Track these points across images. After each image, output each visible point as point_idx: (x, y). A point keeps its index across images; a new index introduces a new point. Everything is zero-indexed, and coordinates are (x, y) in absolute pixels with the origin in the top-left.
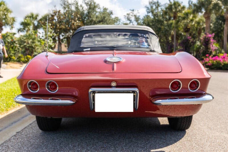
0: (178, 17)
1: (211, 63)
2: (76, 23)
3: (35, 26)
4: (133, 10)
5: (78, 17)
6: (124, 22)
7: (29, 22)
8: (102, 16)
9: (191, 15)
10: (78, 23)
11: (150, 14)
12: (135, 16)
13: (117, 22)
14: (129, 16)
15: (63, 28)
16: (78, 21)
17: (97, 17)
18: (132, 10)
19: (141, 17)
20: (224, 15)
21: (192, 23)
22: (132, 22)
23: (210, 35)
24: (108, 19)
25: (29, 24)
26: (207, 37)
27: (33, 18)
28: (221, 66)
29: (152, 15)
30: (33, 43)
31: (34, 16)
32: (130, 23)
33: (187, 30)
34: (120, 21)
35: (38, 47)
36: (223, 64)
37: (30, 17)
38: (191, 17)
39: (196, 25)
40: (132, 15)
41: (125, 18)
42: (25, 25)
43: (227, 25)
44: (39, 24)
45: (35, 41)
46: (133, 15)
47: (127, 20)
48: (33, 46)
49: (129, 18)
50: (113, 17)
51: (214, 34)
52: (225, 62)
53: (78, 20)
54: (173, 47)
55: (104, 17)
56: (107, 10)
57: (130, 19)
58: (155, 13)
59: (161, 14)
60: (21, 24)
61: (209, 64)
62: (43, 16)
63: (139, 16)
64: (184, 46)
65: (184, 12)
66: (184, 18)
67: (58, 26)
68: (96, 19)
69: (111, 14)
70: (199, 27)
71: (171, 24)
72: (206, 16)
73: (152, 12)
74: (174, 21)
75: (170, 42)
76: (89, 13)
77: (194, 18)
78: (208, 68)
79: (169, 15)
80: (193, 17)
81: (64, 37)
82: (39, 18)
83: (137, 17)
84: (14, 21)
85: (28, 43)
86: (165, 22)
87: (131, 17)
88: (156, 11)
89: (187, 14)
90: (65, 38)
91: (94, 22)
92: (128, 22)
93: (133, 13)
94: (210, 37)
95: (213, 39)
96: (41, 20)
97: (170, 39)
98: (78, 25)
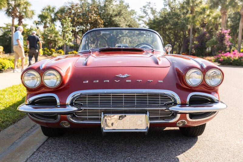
0: (195, 12)
1: (223, 58)
2: (93, 16)
3: (52, 19)
4: (150, 3)
5: (95, 10)
6: (140, 15)
7: (46, 15)
8: (119, 9)
9: (208, 10)
10: (95, 17)
11: (167, 7)
12: (152, 8)
13: (132, 15)
14: (145, 9)
15: (80, 21)
16: (95, 15)
17: (114, 10)
18: (148, 3)
19: (158, 10)
20: (240, 11)
21: (209, 18)
22: (148, 15)
23: (225, 31)
24: (124, 13)
25: (46, 17)
26: (222, 33)
27: (50, 11)
28: (231, 61)
29: (169, 8)
30: (56, 36)
31: (51, 9)
32: (146, 16)
33: (203, 25)
34: (136, 14)
35: (60, 41)
36: (233, 60)
37: (47, 10)
38: (208, 12)
39: (213, 20)
40: (148, 8)
41: (141, 10)
42: (43, 17)
43: (242, 21)
44: (56, 17)
45: (58, 35)
46: (150, 7)
47: (143, 12)
48: (56, 40)
49: (145, 11)
50: (129, 10)
51: (229, 30)
52: (234, 58)
53: (95, 13)
54: (189, 42)
55: (121, 11)
56: (123, 3)
57: (147, 12)
58: (172, 6)
59: (179, 7)
60: (39, 17)
61: (220, 60)
62: (60, 9)
63: (156, 9)
64: (200, 41)
65: (201, 6)
66: (201, 13)
67: (76, 19)
68: (113, 12)
69: (127, 7)
70: (216, 23)
71: (189, 18)
72: (223, 12)
73: (169, 5)
74: (191, 15)
75: (187, 36)
76: (105, 6)
77: (211, 14)
78: (220, 64)
79: (186, 9)
80: (211, 12)
81: (79, 29)
82: (56, 11)
83: (154, 9)
84: (33, 14)
85: (51, 37)
86: (182, 16)
87: (147, 9)
88: (174, 4)
89: (204, 10)
90: (80, 31)
91: (110, 15)
92: (145, 15)
93: (149, 6)
94: (226, 33)
95: (228, 35)
96: (57, 13)
97: (187, 32)
98: (95, 18)
